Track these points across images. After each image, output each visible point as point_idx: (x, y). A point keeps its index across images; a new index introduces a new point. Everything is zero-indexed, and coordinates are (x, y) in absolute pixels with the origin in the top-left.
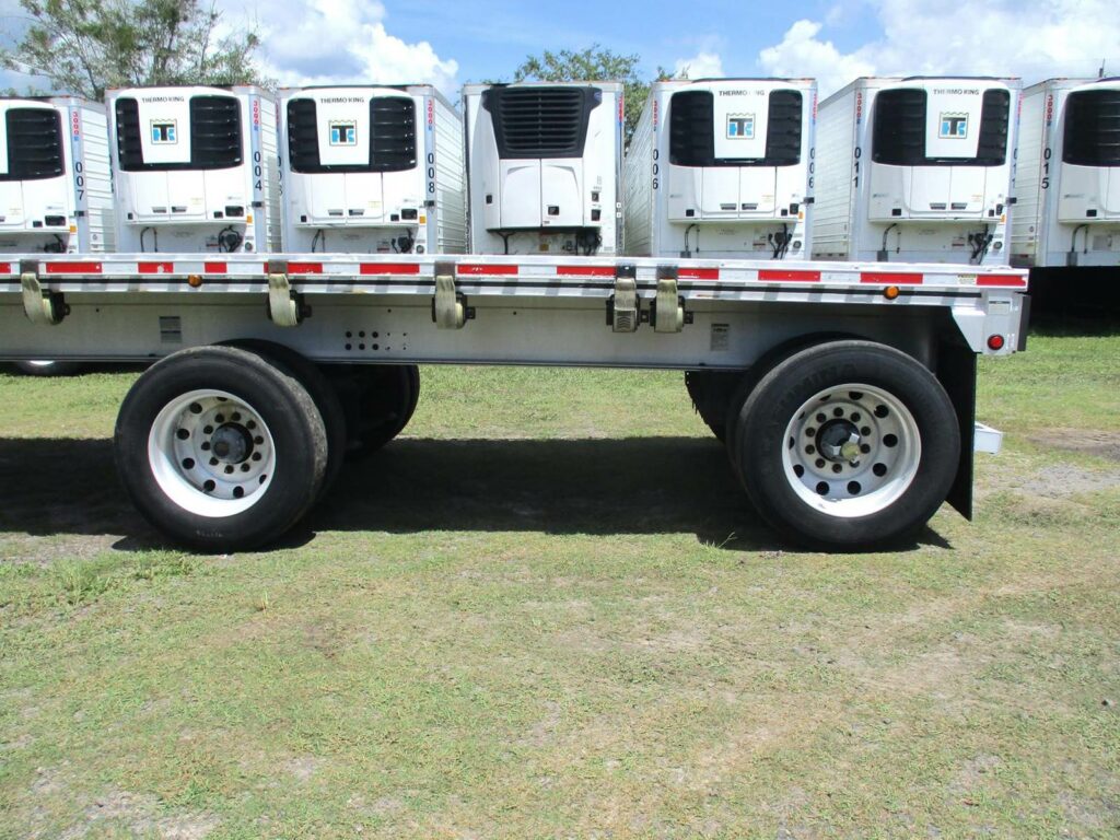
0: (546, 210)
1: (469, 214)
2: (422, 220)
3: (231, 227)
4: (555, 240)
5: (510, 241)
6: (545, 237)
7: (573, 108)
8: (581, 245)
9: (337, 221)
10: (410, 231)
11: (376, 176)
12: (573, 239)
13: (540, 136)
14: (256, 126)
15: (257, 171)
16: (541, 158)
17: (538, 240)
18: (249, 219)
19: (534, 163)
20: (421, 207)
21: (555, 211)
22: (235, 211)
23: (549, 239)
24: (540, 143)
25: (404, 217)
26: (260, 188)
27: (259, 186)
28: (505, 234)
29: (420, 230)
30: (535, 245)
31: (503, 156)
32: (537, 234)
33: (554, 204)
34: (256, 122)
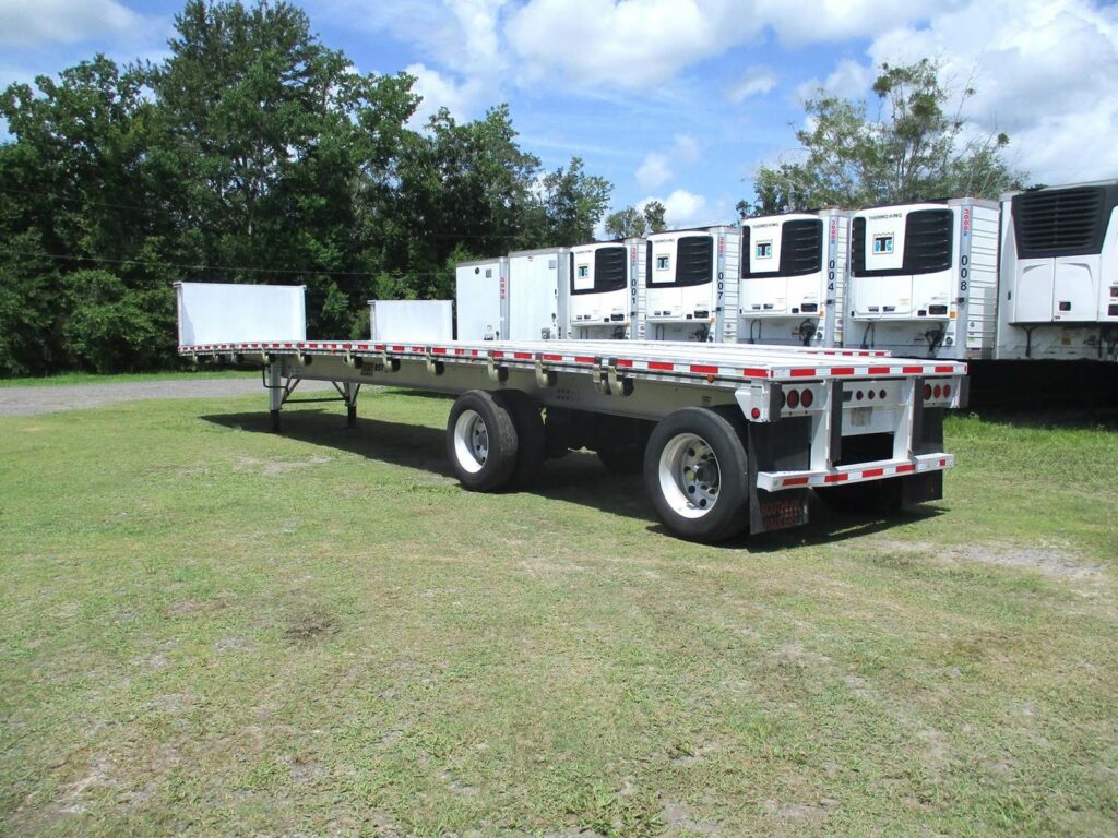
0: (1058, 306)
1: (997, 309)
2: (952, 314)
3: (808, 320)
4: (1078, 334)
5: (1033, 334)
6: (1068, 331)
7: (1093, 207)
8: (1105, 340)
9: (874, 316)
10: (942, 325)
11: (908, 278)
12: (1097, 334)
13: (1056, 236)
14: (833, 241)
15: (832, 276)
16: (1055, 257)
17: (1060, 335)
18: (822, 313)
19: (1051, 260)
20: (952, 303)
21: (1066, 306)
22: (812, 307)
23: (1072, 333)
24: (1055, 243)
25: (931, 313)
26: (832, 289)
27: (831, 287)
28: (1028, 328)
29: (951, 324)
30: (1058, 338)
31: (1022, 255)
32: (1059, 328)
33: (1066, 300)
34: (833, 237)
